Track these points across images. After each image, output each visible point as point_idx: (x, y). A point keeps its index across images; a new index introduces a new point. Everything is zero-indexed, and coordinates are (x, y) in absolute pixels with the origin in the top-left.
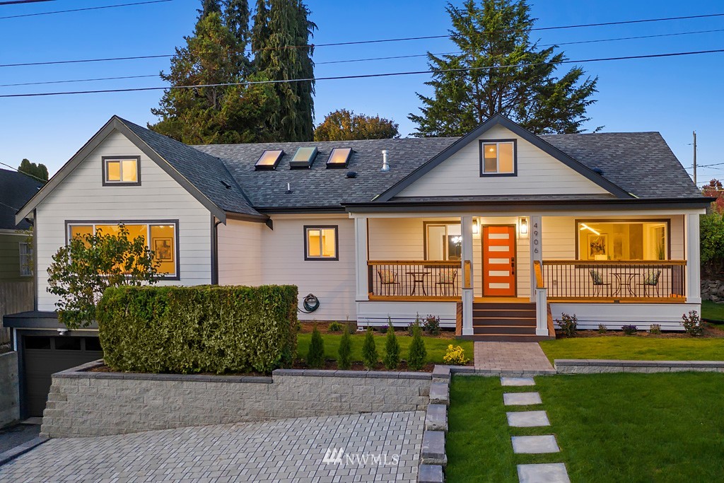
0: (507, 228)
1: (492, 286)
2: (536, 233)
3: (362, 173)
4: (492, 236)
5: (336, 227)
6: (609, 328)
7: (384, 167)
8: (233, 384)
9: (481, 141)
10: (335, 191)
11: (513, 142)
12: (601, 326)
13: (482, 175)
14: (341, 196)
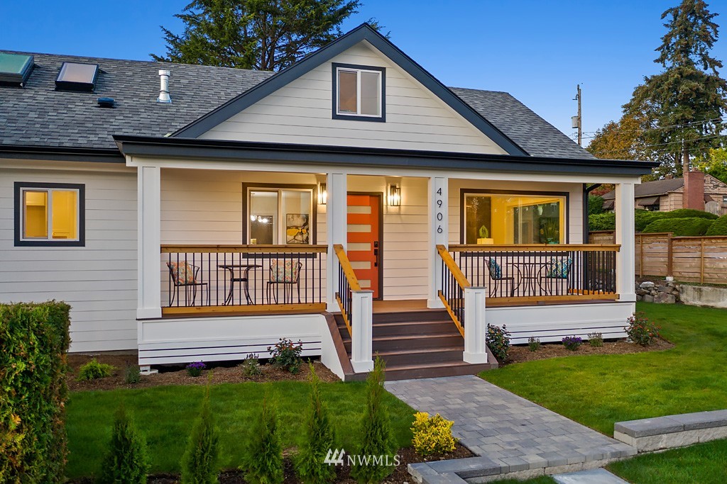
0: (368, 197)
2: (440, 204)
3: (124, 102)
5: (81, 188)
6: (542, 340)
7: (163, 97)
9: (335, 65)
10: (81, 124)
11: (380, 72)
12: (532, 339)
13: (335, 117)
14: (94, 132)
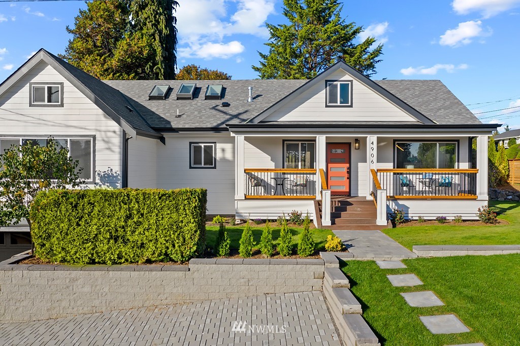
2: (372, 149)
3: (233, 103)
5: (214, 143)
6: (425, 218)
7: (250, 100)
8: (154, 273)
9: (326, 81)
10: (214, 116)
11: (350, 82)
12: (420, 217)
13: (327, 106)
14: (219, 120)
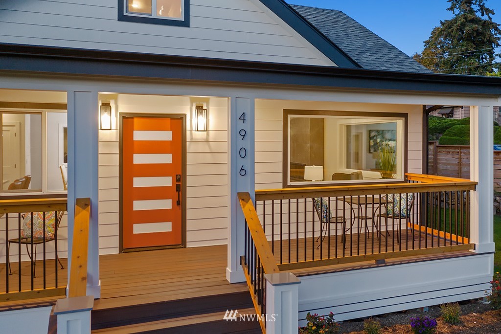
0: (168, 120)
1: (139, 229)
2: (243, 134)
4: (139, 136)
13: (122, 18)
